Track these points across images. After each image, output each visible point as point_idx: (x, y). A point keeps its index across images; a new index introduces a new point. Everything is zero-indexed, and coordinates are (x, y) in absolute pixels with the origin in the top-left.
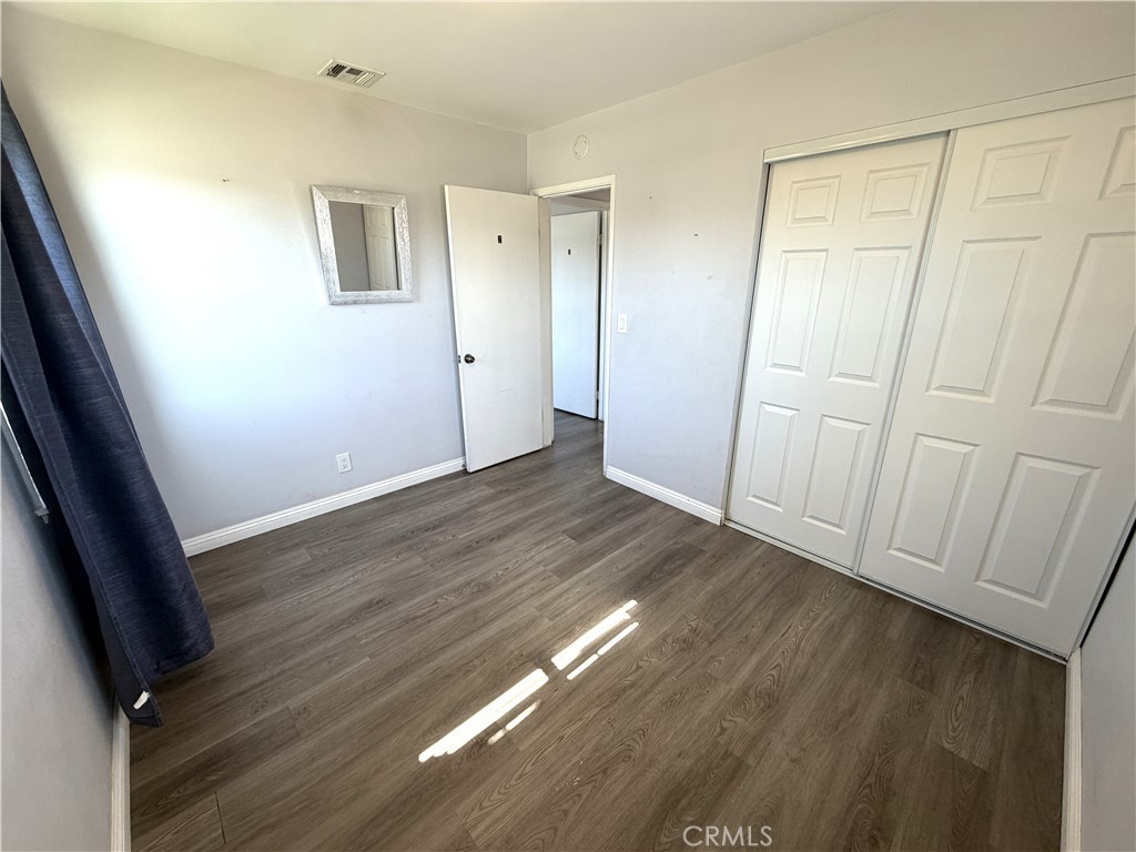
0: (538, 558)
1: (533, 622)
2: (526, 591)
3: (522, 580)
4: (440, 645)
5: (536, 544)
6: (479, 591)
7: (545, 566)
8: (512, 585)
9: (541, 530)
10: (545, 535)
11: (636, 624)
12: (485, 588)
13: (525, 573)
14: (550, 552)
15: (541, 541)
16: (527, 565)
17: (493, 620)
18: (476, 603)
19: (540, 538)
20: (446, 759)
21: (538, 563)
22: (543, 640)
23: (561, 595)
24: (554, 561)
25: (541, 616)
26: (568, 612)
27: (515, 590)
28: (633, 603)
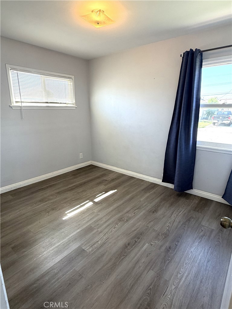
0: (102, 235)
1: (100, 211)
2: (104, 220)
3: (107, 224)
4: (125, 204)
5: (104, 243)
6: (122, 218)
7: (98, 231)
8: (110, 221)
9: (103, 255)
10: (100, 251)
11: (66, 213)
12: (120, 219)
13: (106, 227)
14: (96, 240)
15: (101, 246)
16: (106, 230)
17: (112, 211)
18: (120, 214)
19: (102, 249)
20: (112, 190)
21: (101, 232)
22: (96, 207)
23: (91, 219)
24: (94, 234)
25: (97, 212)
26: (88, 214)
27: (108, 220)
28: (64, 219)
